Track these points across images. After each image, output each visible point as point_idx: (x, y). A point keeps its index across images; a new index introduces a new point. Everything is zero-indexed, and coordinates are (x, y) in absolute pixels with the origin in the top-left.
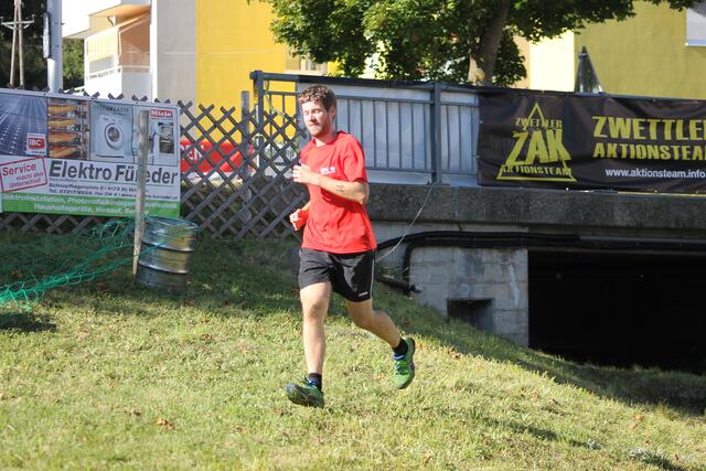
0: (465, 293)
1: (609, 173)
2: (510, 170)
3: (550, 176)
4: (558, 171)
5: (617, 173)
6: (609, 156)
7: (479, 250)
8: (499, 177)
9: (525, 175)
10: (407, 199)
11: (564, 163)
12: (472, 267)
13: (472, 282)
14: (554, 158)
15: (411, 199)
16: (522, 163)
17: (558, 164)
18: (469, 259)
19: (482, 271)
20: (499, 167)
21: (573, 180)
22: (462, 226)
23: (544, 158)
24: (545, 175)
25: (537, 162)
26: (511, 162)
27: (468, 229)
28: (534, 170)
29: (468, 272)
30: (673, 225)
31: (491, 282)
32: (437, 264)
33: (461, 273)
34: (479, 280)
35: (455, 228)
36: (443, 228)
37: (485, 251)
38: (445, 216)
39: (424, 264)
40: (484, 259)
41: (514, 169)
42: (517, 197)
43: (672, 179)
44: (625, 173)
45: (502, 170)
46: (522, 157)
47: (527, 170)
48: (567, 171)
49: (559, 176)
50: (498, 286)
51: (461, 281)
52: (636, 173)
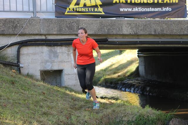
0: (49, 67)
1: (122, 10)
2: (71, 10)
3: (91, 12)
4: (96, 9)
5: (126, 10)
6: (121, 2)
7: (56, 47)
8: (66, 13)
9: (79, 12)
10: (16, 25)
11: (99, 6)
12: (52, 55)
13: (52, 62)
14: (93, 4)
15: (18, 25)
16: (77, 6)
17: (96, 6)
18: (51, 51)
19: (58, 56)
20: (66, 9)
21: (103, 13)
22: (47, 36)
23: (88, 4)
24: (89, 12)
25: (85, 5)
26: (72, 6)
27: (50, 37)
28: (83, 10)
29: (50, 57)
30: (153, 33)
31: (61, 62)
32: (34, 54)
33: (47, 58)
34: (56, 61)
35: (43, 37)
36: (37, 37)
37: (58, 47)
38: (36, 32)
39: (28, 54)
40: (58, 51)
41: (73, 10)
42: (73, 22)
43: (154, 12)
44: (130, 10)
45: (68, 10)
46: (77, 4)
47: (80, 10)
48: (100, 9)
49: (96, 12)
50: (65, 64)
51: (47, 61)
52: (136, 9)
